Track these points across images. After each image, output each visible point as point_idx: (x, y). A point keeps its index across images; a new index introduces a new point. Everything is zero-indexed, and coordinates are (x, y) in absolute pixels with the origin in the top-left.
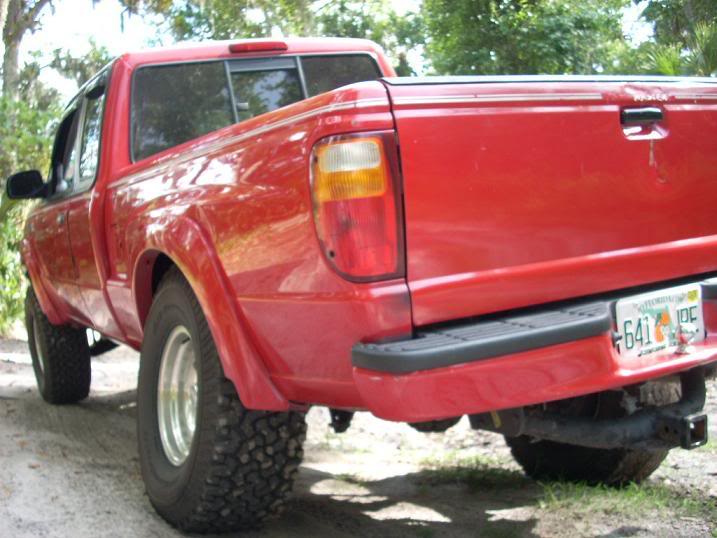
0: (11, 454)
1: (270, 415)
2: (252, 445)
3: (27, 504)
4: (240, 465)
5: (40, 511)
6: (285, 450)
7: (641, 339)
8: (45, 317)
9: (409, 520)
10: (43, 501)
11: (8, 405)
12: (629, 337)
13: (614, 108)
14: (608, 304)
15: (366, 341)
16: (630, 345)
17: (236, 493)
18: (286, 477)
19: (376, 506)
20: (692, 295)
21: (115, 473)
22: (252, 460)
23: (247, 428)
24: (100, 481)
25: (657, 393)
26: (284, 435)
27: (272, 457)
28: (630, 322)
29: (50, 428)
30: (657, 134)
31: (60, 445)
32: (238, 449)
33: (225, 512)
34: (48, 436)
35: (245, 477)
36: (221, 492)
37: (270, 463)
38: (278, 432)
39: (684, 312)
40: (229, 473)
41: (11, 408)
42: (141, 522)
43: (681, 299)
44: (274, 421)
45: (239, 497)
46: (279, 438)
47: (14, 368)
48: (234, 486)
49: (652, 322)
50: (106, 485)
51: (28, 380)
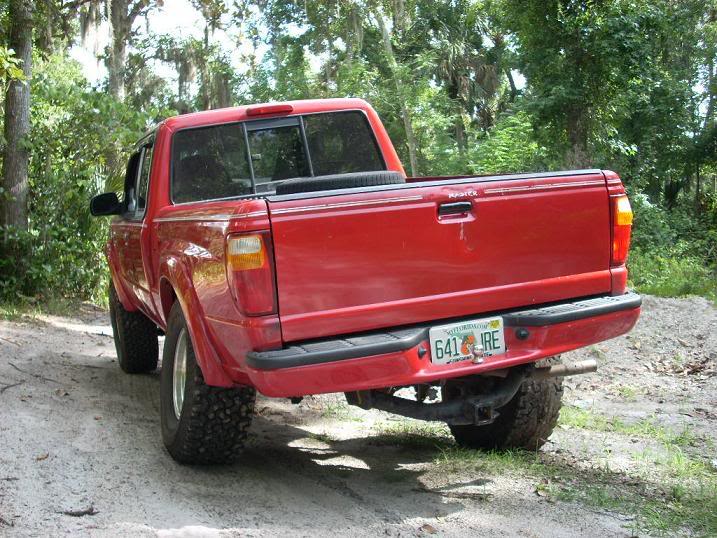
0: (85, 409)
1: (227, 389)
2: (216, 408)
3: (85, 441)
4: (208, 420)
5: (93, 446)
6: (238, 413)
7: (450, 352)
8: (121, 306)
9: (342, 466)
10: (96, 440)
11: (93, 373)
12: (440, 351)
13: (433, 204)
14: (422, 331)
15: (256, 350)
16: (440, 355)
17: (207, 438)
18: (241, 429)
19: (324, 457)
20: (495, 324)
21: (152, 425)
22: (216, 416)
23: (213, 397)
24: (139, 430)
25: (535, 386)
26: (237, 402)
27: (230, 416)
28: (440, 341)
29: (122, 392)
30: (470, 218)
31: (123, 404)
32: (207, 410)
33: (202, 450)
34: (117, 397)
35: (212, 428)
36: (197, 437)
37: (229, 420)
38: (234, 401)
39: (487, 335)
40: (201, 425)
41: (95, 375)
42: (155, 456)
43: (485, 327)
44: (230, 393)
45: (210, 440)
46: (234, 404)
47: (105, 342)
48: (205, 434)
49: (459, 341)
50: (141, 433)
51: (111, 352)
